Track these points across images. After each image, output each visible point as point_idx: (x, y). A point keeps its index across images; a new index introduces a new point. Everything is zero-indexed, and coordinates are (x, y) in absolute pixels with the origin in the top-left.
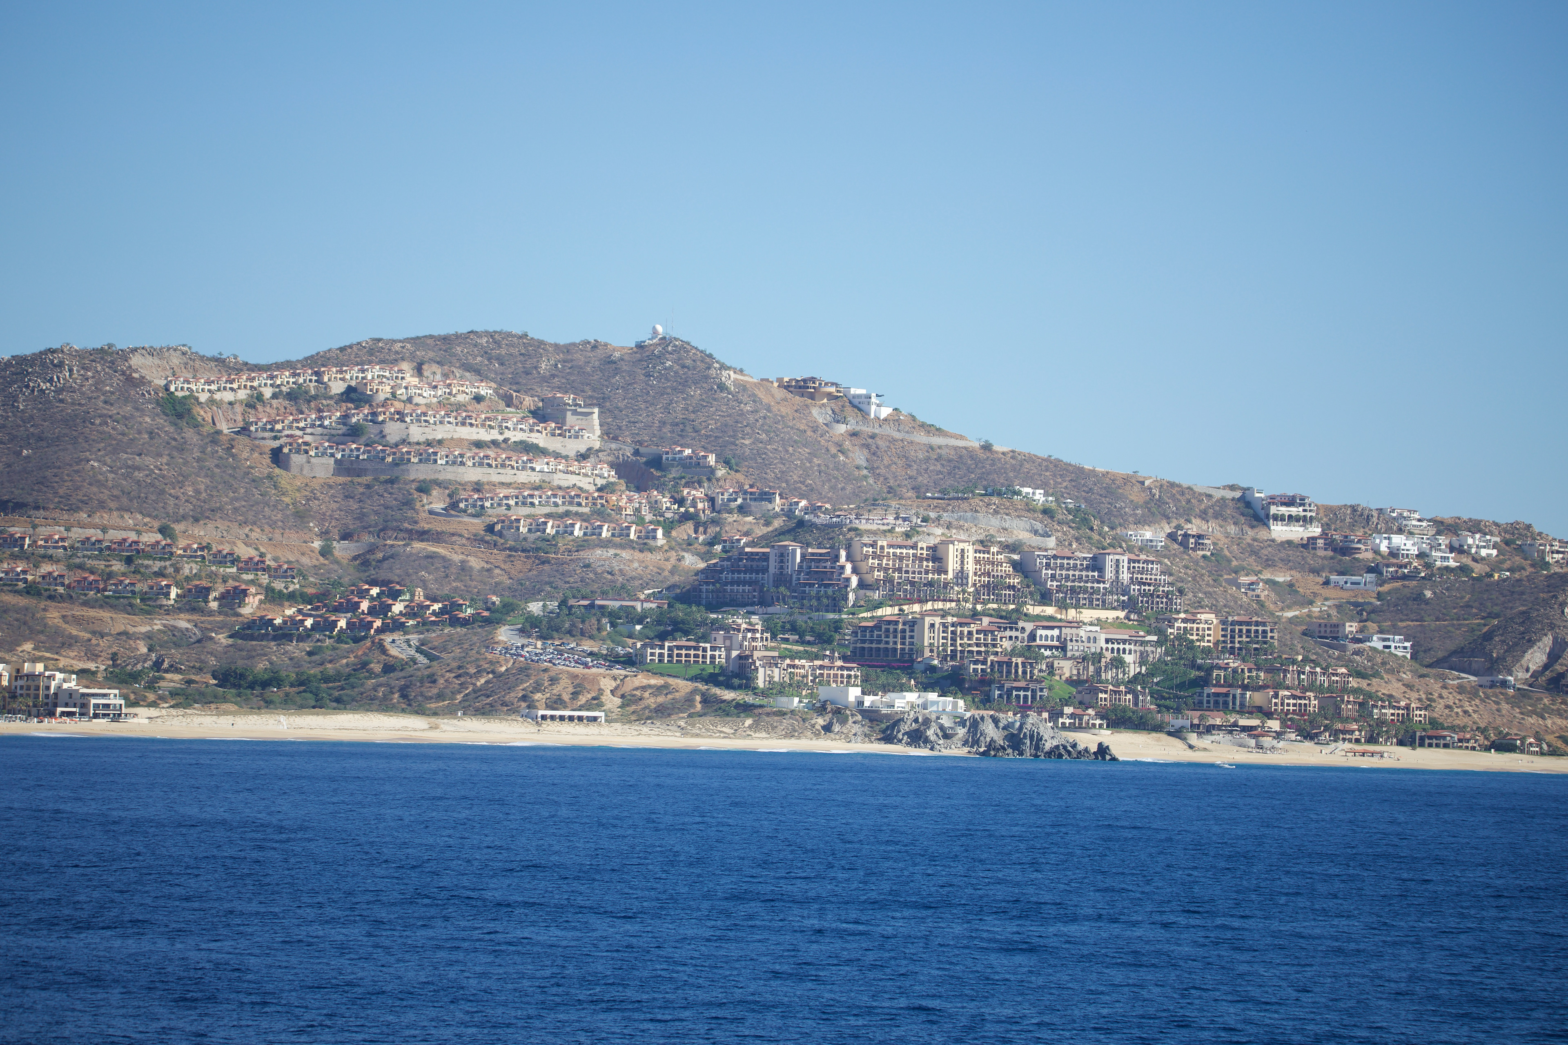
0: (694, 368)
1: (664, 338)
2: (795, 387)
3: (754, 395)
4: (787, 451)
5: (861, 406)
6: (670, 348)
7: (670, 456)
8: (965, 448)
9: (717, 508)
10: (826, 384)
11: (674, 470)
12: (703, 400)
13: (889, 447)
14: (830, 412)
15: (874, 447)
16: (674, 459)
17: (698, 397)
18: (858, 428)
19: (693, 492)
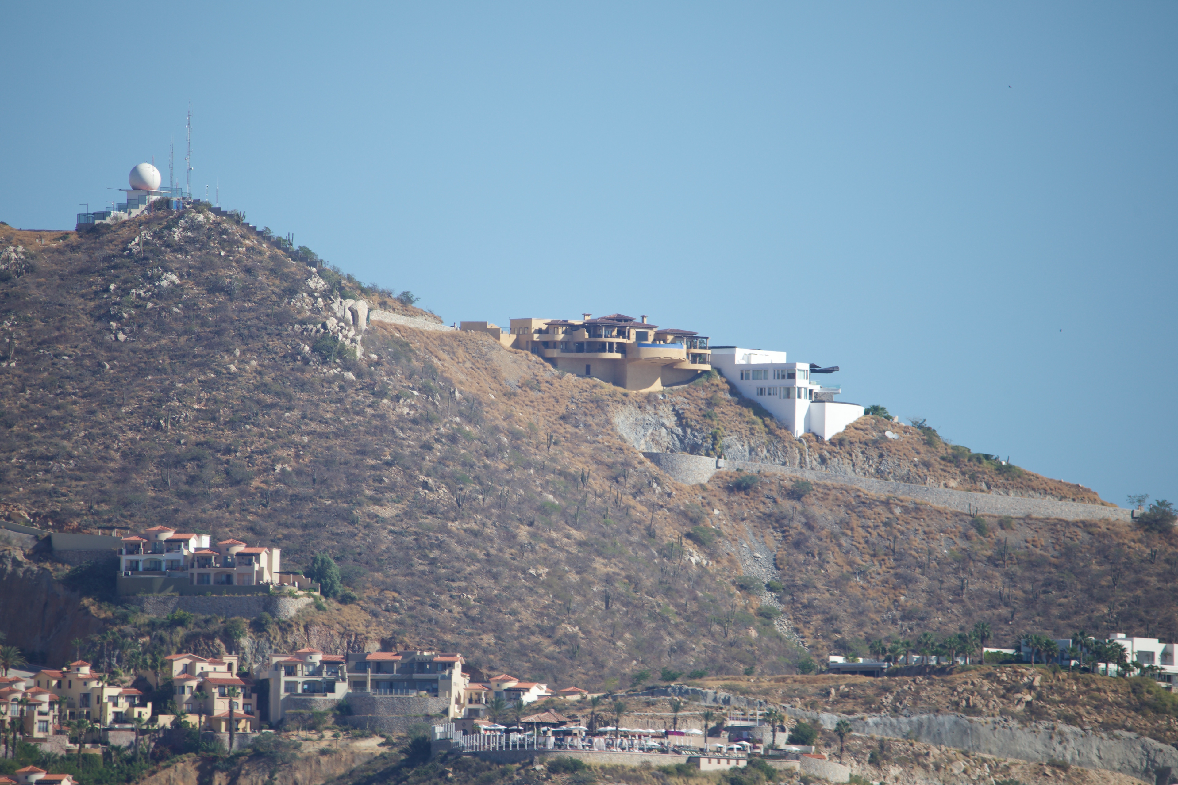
0: (247, 292)
1: (164, 204)
2: (566, 346)
3: (431, 371)
4: (511, 538)
5: (766, 401)
6: (177, 234)
7: (142, 557)
8: (1086, 526)
9: (275, 712)
10: (660, 336)
11: (151, 600)
12: (264, 387)
13: (845, 524)
14: (671, 421)
15: (798, 525)
16: (155, 568)
17: (249, 378)
18: (752, 468)
19: (203, 666)
